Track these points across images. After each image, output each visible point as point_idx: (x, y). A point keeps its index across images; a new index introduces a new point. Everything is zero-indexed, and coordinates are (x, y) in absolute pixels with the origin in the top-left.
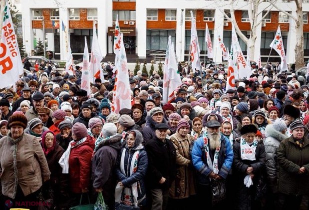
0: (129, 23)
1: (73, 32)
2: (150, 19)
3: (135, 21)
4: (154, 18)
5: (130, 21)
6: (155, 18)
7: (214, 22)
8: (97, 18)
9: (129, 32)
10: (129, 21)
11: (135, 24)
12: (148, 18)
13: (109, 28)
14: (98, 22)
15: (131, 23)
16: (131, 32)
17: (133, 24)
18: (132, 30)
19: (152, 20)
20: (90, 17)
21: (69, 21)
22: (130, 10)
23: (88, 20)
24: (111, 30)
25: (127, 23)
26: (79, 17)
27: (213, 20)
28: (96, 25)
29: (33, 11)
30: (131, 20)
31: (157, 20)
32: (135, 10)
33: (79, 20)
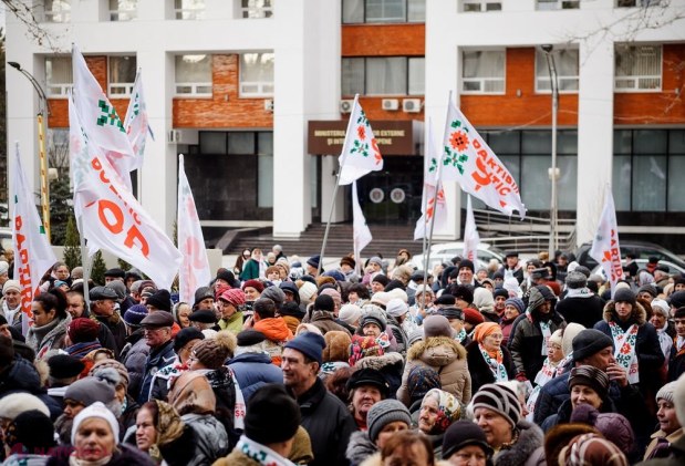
0: (400, 106)
1: (196, 142)
2: (476, 86)
3: (422, 98)
4: (489, 86)
5: (408, 97)
6: (493, 83)
8: (270, 89)
9: (389, 142)
11: (422, 108)
12: (469, 86)
13: (313, 125)
14: (275, 105)
15: (410, 105)
16: (394, 138)
17: (416, 109)
18: (401, 133)
19: (482, 92)
20: (249, 86)
21: (175, 101)
22: (409, 57)
23: (243, 95)
24: (318, 133)
25: (394, 105)
26: (209, 84)
29: (49, 64)
30: (412, 93)
31: (503, 93)
32: (423, 56)
33: (209, 95)
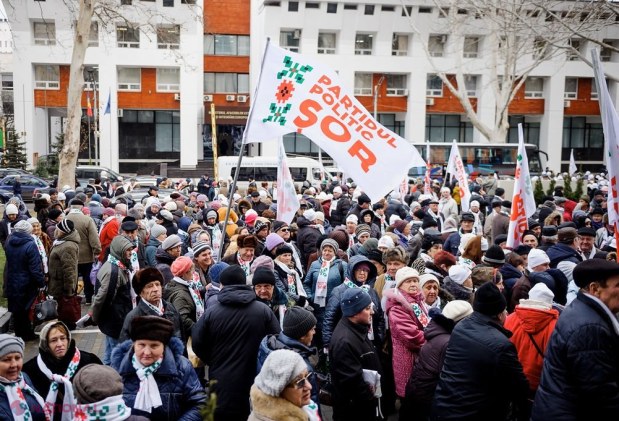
0: (236, 99)
3: (248, 95)
5: (239, 94)
7: (406, 97)
10: (236, 95)
11: (248, 100)
14: (181, 97)
15: (242, 99)
17: (244, 100)
21: (119, 93)
22: (238, 74)
23: (159, 91)
25: (233, 98)
27: (406, 94)
30: (240, 92)
32: (247, 74)
33: (139, 90)
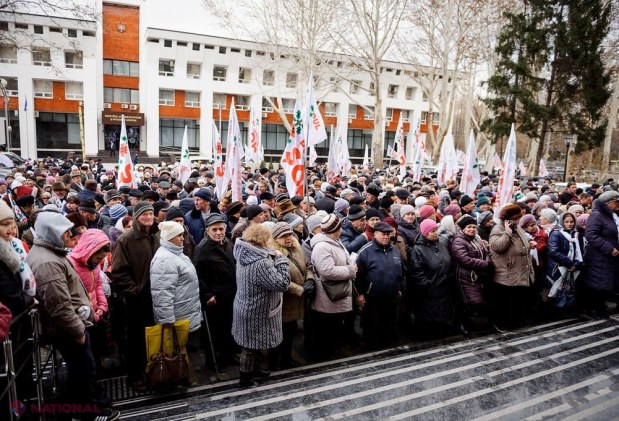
0: (129, 107)
2: (163, 102)
3: (138, 105)
4: (168, 102)
5: (131, 104)
6: (170, 101)
7: (249, 112)
8: (82, 97)
10: (129, 105)
11: (138, 108)
13: (103, 113)
14: (84, 104)
15: (133, 107)
17: (135, 108)
18: (139, 118)
19: (166, 105)
20: (71, 95)
21: (35, 99)
22: (130, 89)
23: (67, 99)
24: (106, 116)
25: (126, 107)
26: (52, 93)
27: (249, 109)
28: (82, 107)
30: (133, 102)
31: (174, 106)
32: (138, 89)
33: (51, 98)
